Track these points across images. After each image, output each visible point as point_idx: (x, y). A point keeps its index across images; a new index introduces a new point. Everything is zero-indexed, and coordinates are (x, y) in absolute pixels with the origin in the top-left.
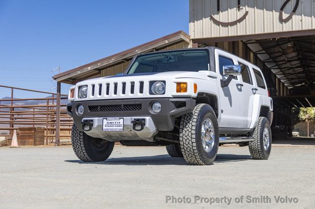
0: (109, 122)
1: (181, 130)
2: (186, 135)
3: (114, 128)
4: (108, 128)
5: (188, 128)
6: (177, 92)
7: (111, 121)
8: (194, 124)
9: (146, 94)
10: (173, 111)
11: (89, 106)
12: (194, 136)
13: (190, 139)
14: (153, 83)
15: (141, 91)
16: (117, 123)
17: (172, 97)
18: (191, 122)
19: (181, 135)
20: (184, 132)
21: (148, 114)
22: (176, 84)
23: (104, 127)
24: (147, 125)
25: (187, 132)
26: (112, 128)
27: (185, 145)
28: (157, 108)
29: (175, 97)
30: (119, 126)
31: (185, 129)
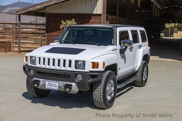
0: (50, 83)
1: (94, 90)
2: (97, 93)
3: (53, 87)
4: (49, 87)
5: (98, 89)
6: (92, 68)
7: (51, 83)
8: (102, 87)
9: (73, 69)
10: (89, 80)
11: (37, 71)
12: (102, 94)
13: (99, 96)
14: (77, 62)
15: (70, 66)
16: (54, 85)
17: (89, 71)
18: (100, 85)
19: (94, 93)
20: (96, 91)
21: (74, 81)
22: (92, 63)
23: (46, 86)
24: (73, 88)
25: (98, 91)
26: (51, 87)
27: (96, 99)
28: (80, 77)
29: (91, 72)
30: (56, 87)
31: (97, 90)
